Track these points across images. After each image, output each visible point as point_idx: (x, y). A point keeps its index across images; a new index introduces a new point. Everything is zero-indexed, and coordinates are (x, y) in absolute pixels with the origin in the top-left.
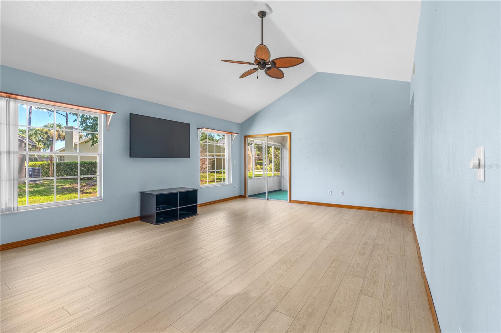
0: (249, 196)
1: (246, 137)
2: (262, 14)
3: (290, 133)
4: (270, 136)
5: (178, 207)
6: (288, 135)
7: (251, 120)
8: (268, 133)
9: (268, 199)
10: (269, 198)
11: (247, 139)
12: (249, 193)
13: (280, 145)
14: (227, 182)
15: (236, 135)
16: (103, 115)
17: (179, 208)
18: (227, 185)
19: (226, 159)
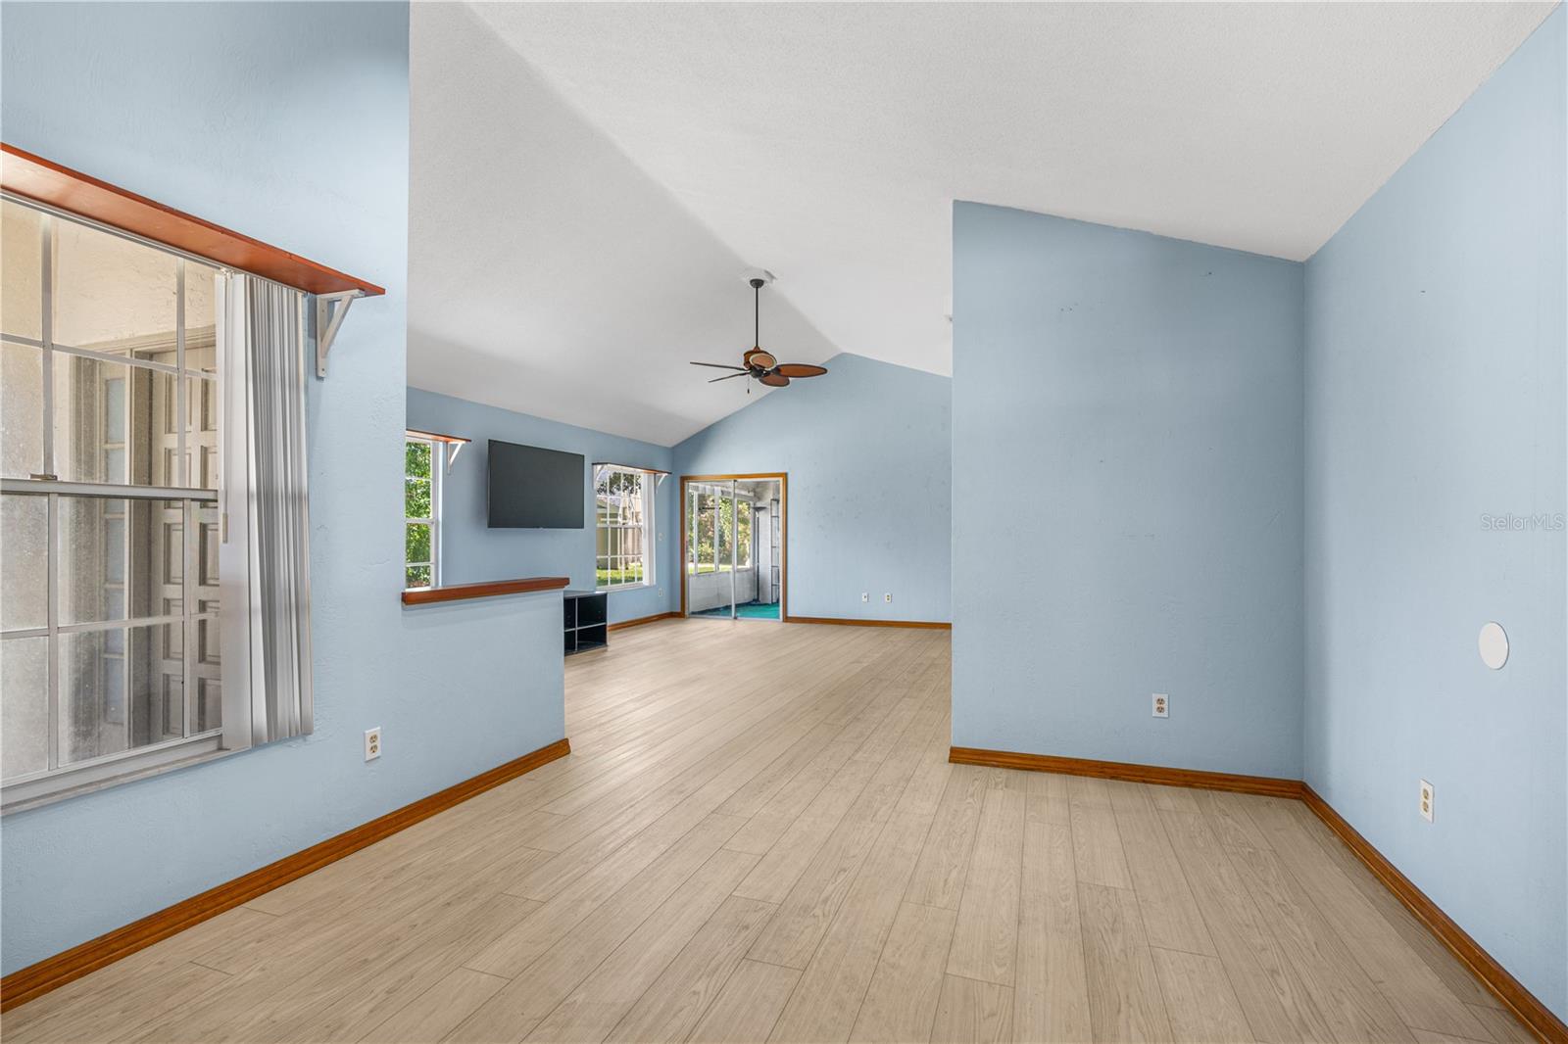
0: (693, 613)
1: (684, 479)
2: (758, 284)
3: (785, 476)
4: (739, 480)
5: (577, 628)
6: (781, 479)
7: (699, 441)
8: (736, 473)
9: (735, 618)
10: (738, 614)
11: (686, 484)
12: (693, 605)
13: (751, 494)
14: (645, 582)
15: (664, 475)
16: (441, 443)
17: (579, 631)
18: (647, 587)
19: (645, 530)
